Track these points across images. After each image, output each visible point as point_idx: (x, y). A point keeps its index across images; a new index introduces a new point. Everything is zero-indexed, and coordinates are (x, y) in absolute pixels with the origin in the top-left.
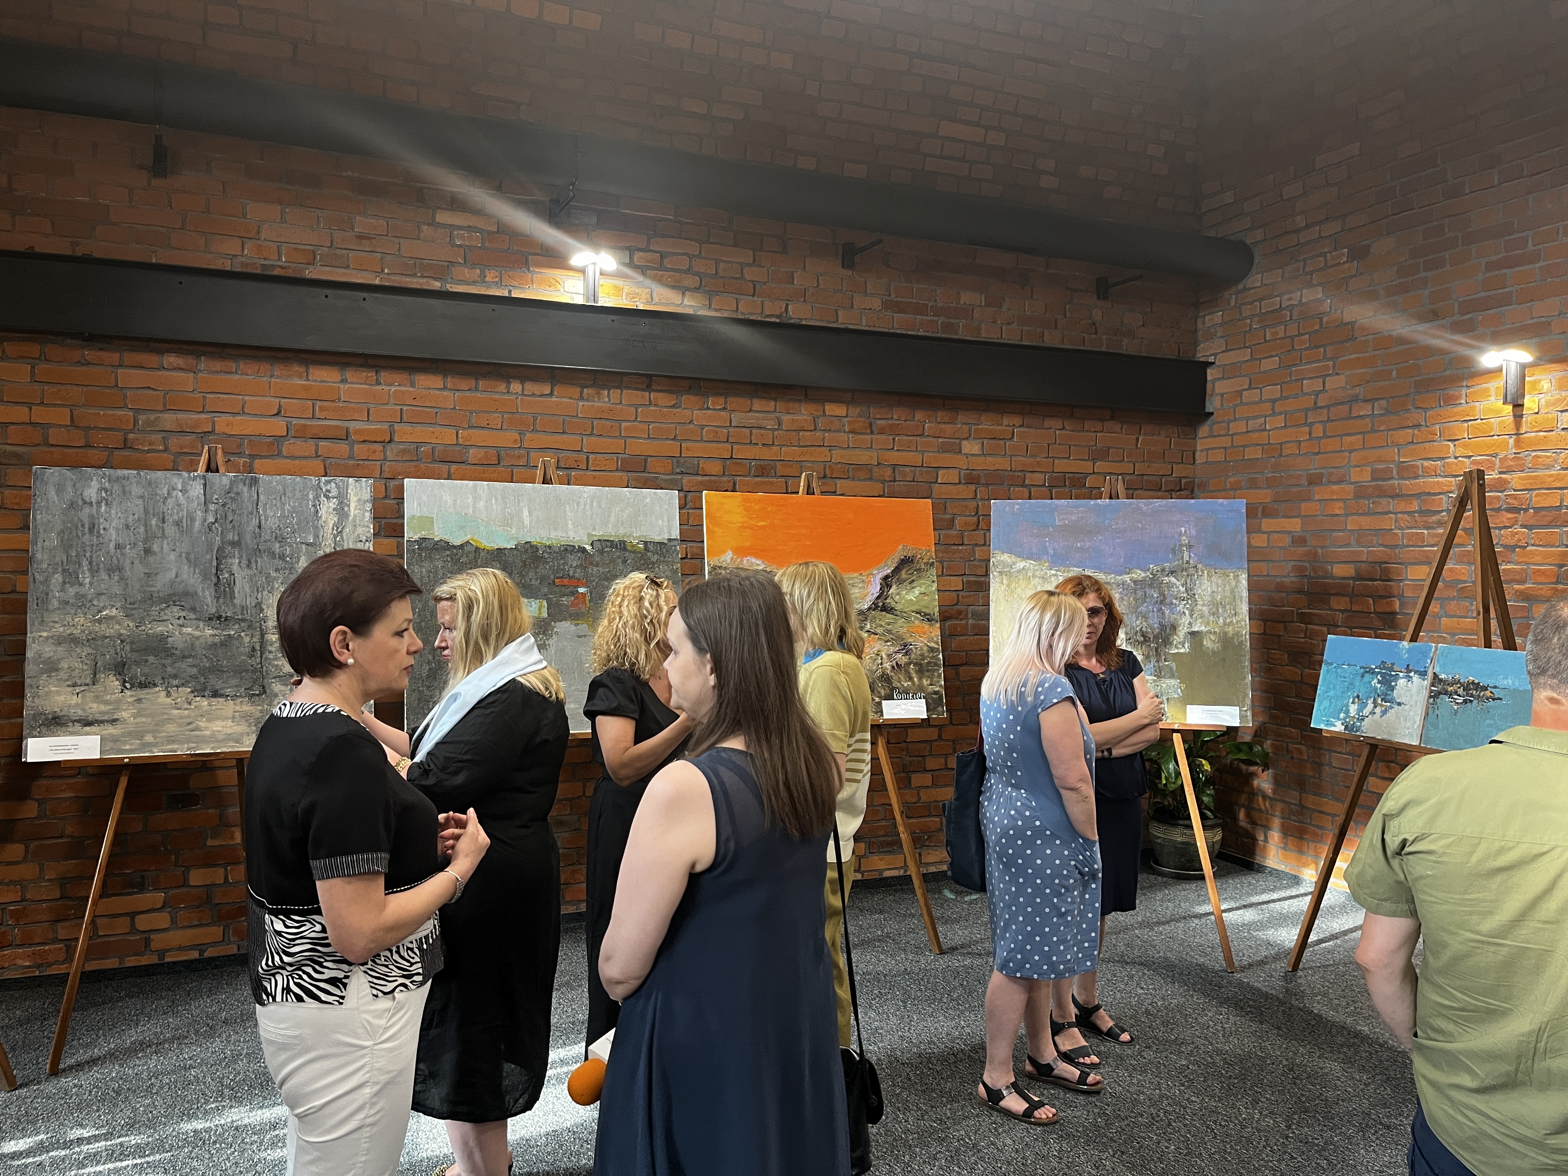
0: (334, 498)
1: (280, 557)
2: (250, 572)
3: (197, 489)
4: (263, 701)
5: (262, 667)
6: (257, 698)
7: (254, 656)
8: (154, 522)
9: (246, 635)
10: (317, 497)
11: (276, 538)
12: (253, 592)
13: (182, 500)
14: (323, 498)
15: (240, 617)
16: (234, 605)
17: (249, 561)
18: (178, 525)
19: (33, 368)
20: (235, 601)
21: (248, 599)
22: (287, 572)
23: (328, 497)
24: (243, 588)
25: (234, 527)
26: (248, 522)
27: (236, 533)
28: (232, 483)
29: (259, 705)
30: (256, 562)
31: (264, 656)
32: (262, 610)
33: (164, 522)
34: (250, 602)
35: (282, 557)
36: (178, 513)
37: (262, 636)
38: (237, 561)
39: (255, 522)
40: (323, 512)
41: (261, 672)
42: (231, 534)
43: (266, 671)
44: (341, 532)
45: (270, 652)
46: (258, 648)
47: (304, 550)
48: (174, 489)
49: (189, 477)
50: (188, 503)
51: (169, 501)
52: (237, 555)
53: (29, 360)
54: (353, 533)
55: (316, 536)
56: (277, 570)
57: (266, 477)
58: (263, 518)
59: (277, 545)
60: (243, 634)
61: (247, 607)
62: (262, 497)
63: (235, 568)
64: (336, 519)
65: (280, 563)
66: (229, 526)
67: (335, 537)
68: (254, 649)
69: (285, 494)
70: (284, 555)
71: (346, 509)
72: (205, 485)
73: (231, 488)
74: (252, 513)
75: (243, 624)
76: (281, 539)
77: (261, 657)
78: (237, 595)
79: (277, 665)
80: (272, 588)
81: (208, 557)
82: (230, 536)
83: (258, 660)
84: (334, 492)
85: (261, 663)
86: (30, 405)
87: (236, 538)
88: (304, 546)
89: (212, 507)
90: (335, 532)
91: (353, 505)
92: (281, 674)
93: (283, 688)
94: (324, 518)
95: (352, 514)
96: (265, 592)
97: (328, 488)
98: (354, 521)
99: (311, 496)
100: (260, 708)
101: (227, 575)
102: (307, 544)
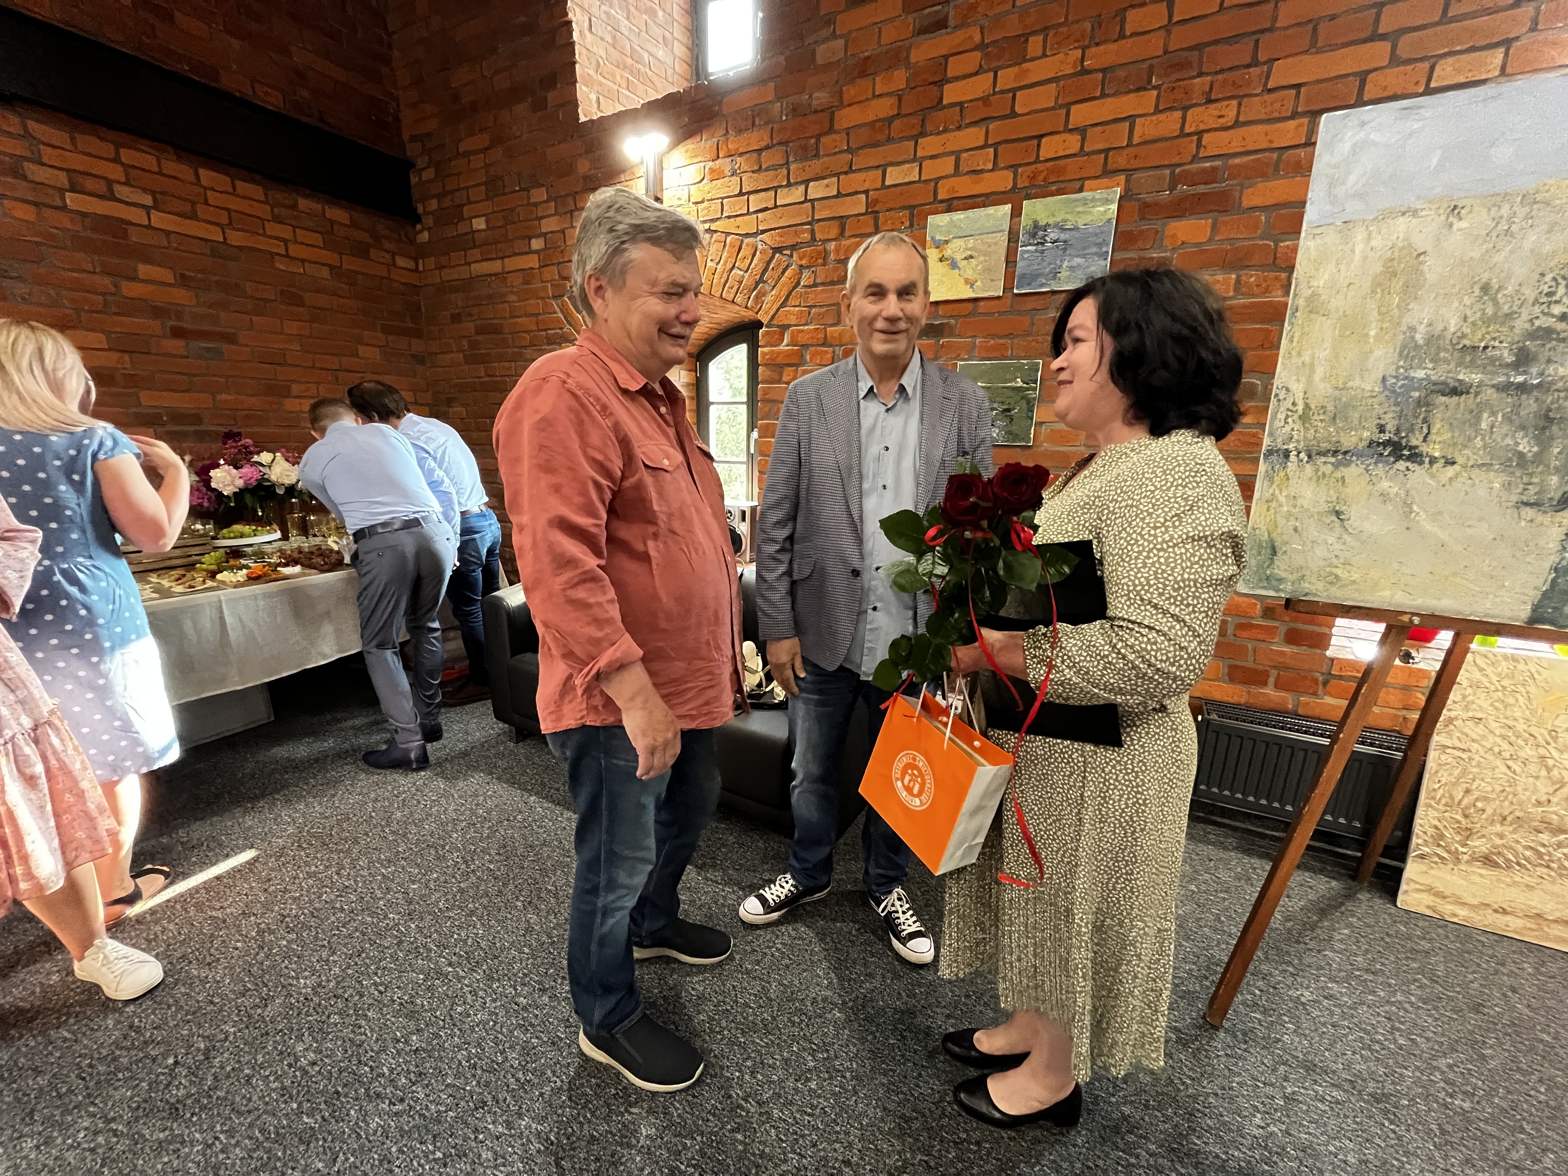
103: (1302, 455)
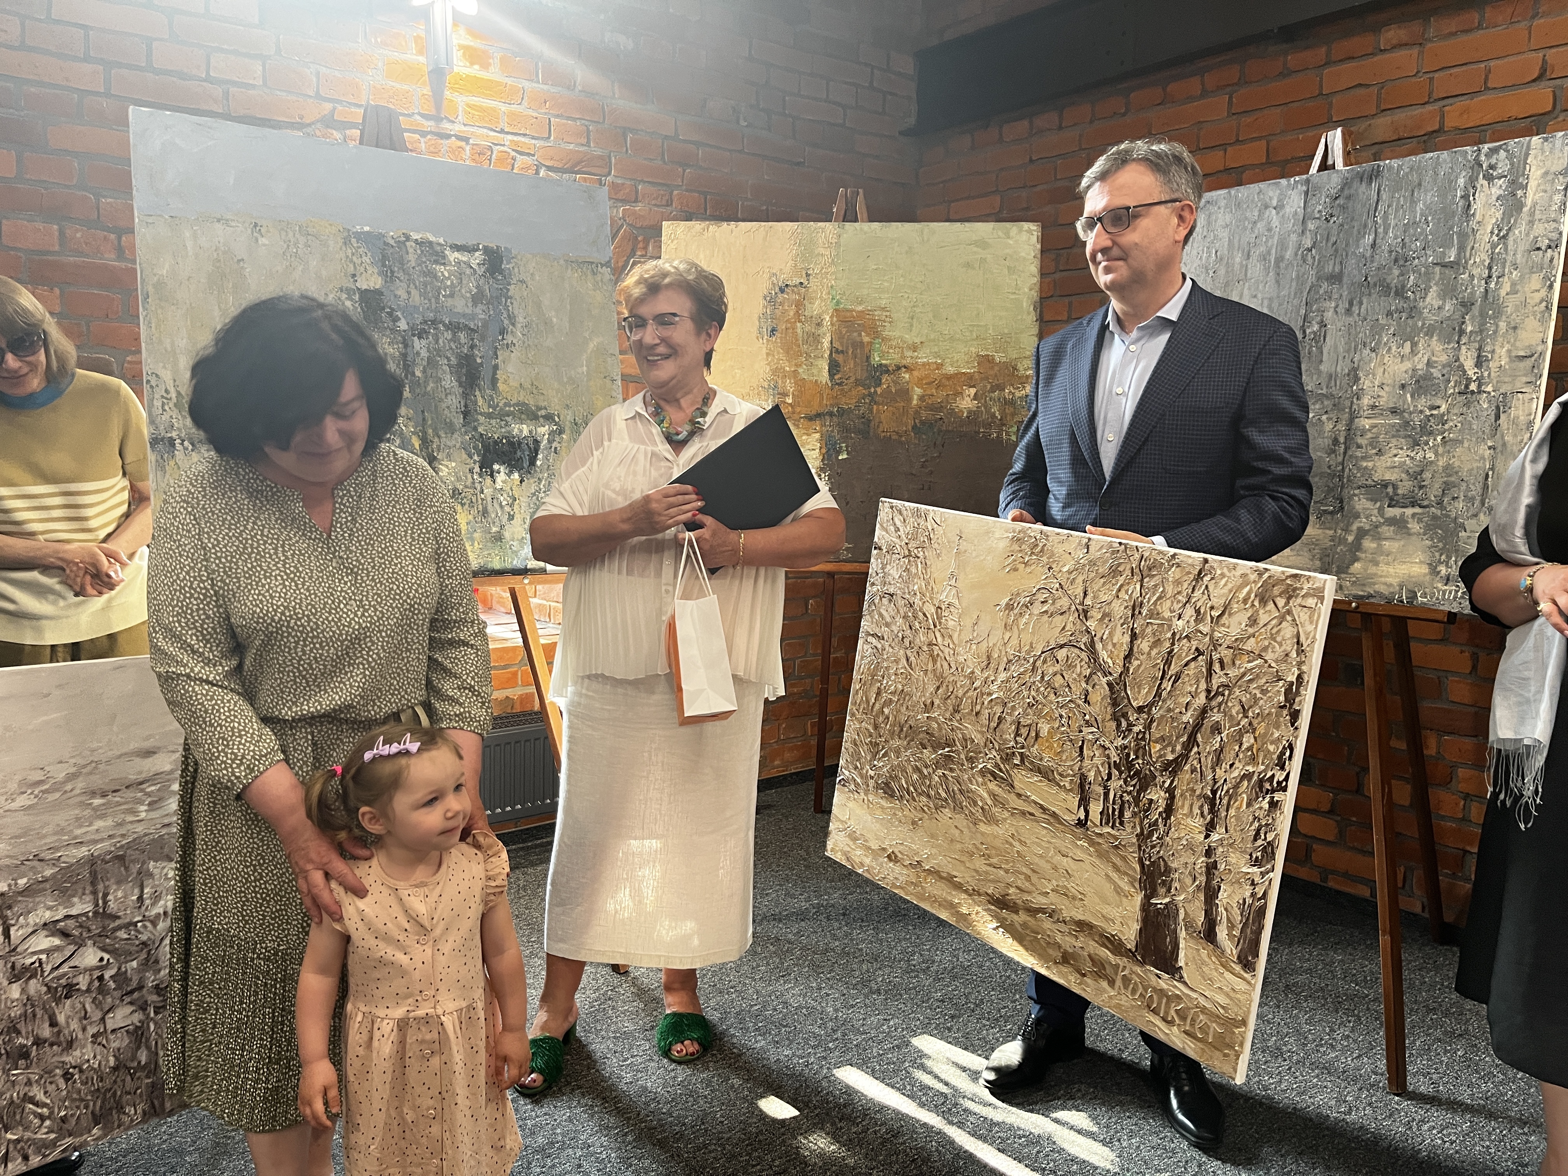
0: (1500, 178)
1: (1397, 294)
2: (1350, 320)
3: (1295, 201)
4: (1337, 524)
5: (1343, 470)
6: (1329, 517)
7: (1334, 451)
8: (1238, 260)
9: (1329, 419)
10: (1472, 181)
11: (1396, 261)
12: (1348, 351)
13: (1275, 222)
14: (1481, 181)
15: (1324, 391)
16: (1319, 373)
17: (1351, 304)
18: (1265, 259)
19: (1230, 98)
20: (1322, 367)
21: (1340, 362)
22: (1404, 315)
23: (1489, 178)
24: (1336, 347)
25: (1336, 251)
26: (1358, 241)
27: (1338, 260)
28: (1346, 184)
29: (1330, 529)
30: (1361, 303)
31: (1350, 453)
32: (1357, 379)
33: (1248, 258)
34: (1343, 368)
35: (1400, 292)
36: (1267, 240)
37: (1351, 420)
38: (1333, 305)
39: (1369, 239)
40: (1478, 206)
41: (1341, 477)
42: (1331, 263)
43: (1349, 477)
44: (1504, 237)
45: (1359, 446)
46: (1342, 440)
47: (1437, 277)
48: (1266, 207)
49: (1289, 185)
50: (1281, 223)
51: (1259, 225)
52: (1335, 296)
53: (1228, 89)
54: (1527, 235)
55: (1461, 248)
56: (1389, 314)
57: (1395, 163)
58: (1381, 230)
59: (1396, 272)
60: (1324, 417)
61: (1336, 376)
62: (1384, 196)
63: (1329, 315)
64: (1499, 215)
65: (1395, 303)
66: (1331, 251)
67: (1494, 246)
68: (1336, 441)
69: (1420, 185)
70: (1403, 286)
71: (1520, 193)
72: (1306, 193)
73: (1342, 189)
74: (1365, 226)
75: (1326, 403)
76: (1401, 260)
77: (1345, 453)
78: (1325, 357)
79: (1366, 468)
80: (1378, 343)
81: (1296, 302)
82: (1329, 268)
83: (1340, 459)
84: (1503, 167)
85: (1343, 464)
86: (1224, 146)
87: (1337, 270)
88: (1437, 269)
89: (1311, 226)
90: (1496, 239)
91: (1532, 184)
92: (1370, 482)
93: (1369, 504)
94: (1478, 217)
95: (1529, 202)
96: (1367, 351)
97: (1493, 161)
98: (1532, 213)
99: (1461, 181)
100: (1331, 532)
101: (1316, 328)
102: (1444, 266)
103: (186, 443)
